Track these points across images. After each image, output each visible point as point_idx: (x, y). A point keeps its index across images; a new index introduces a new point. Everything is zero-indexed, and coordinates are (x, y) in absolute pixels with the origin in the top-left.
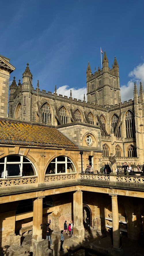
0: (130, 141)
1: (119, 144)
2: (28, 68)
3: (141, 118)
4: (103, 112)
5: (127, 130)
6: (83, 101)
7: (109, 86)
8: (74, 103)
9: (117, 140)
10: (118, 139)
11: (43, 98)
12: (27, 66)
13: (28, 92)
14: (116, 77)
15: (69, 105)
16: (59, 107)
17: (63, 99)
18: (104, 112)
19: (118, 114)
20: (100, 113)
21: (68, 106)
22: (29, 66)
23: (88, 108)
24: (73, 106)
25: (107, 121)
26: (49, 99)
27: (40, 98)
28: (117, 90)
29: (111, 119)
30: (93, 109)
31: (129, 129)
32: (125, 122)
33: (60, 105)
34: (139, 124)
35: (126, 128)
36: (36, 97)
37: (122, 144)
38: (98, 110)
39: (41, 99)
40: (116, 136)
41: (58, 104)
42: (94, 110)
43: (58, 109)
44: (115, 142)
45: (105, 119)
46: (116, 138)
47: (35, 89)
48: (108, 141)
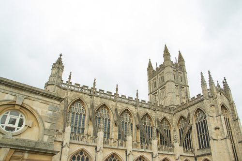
0: (203, 153)
1: (188, 158)
2: (60, 59)
3: (215, 118)
4: (166, 115)
5: (198, 137)
6: (136, 99)
7: (172, 81)
8: (121, 102)
9: (184, 153)
10: (187, 151)
11: (75, 93)
12: (59, 57)
13: (54, 85)
14: (182, 72)
15: (114, 103)
16: (97, 106)
17: (105, 96)
18: (168, 114)
19: (186, 116)
20: (161, 115)
21: (112, 105)
22: (62, 57)
23: (142, 108)
24: (120, 105)
25: (173, 126)
26: (84, 95)
27: (71, 93)
28: (185, 87)
29: (178, 124)
30: (150, 110)
31: (201, 136)
32: (195, 125)
33: (99, 103)
34: (213, 126)
35: (198, 134)
36: (65, 92)
37: (194, 158)
38: (158, 112)
39: (72, 95)
40: (184, 147)
41: (97, 102)
42: (152, 111)
43: (95, 108)
44: (181, 155)
45: (169, 124)
46: (184, 150)
47: (65, 82)
48: (169, 155)
